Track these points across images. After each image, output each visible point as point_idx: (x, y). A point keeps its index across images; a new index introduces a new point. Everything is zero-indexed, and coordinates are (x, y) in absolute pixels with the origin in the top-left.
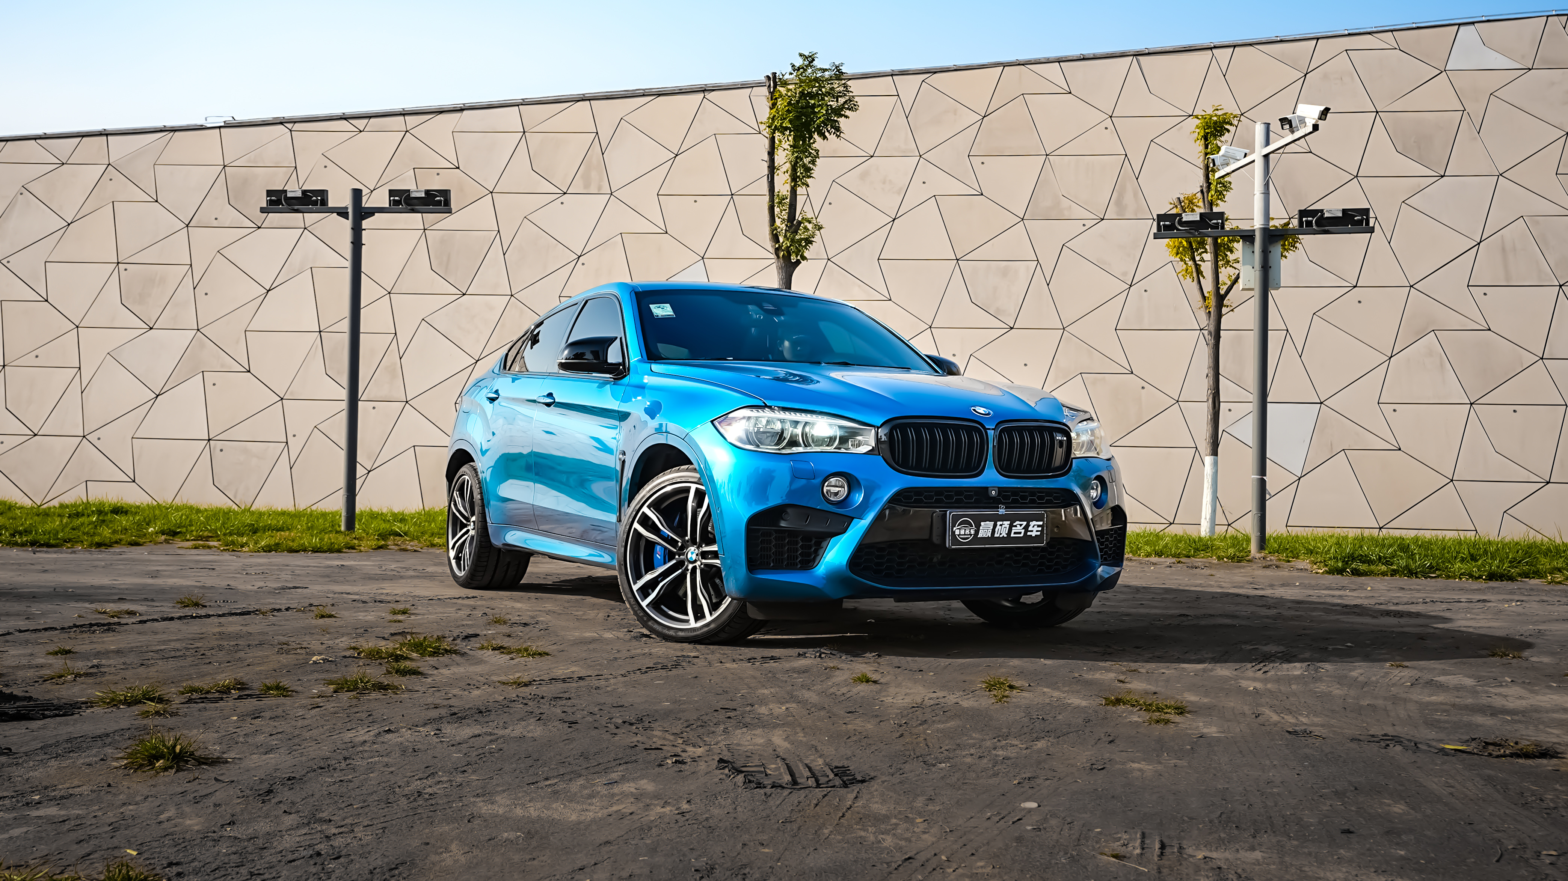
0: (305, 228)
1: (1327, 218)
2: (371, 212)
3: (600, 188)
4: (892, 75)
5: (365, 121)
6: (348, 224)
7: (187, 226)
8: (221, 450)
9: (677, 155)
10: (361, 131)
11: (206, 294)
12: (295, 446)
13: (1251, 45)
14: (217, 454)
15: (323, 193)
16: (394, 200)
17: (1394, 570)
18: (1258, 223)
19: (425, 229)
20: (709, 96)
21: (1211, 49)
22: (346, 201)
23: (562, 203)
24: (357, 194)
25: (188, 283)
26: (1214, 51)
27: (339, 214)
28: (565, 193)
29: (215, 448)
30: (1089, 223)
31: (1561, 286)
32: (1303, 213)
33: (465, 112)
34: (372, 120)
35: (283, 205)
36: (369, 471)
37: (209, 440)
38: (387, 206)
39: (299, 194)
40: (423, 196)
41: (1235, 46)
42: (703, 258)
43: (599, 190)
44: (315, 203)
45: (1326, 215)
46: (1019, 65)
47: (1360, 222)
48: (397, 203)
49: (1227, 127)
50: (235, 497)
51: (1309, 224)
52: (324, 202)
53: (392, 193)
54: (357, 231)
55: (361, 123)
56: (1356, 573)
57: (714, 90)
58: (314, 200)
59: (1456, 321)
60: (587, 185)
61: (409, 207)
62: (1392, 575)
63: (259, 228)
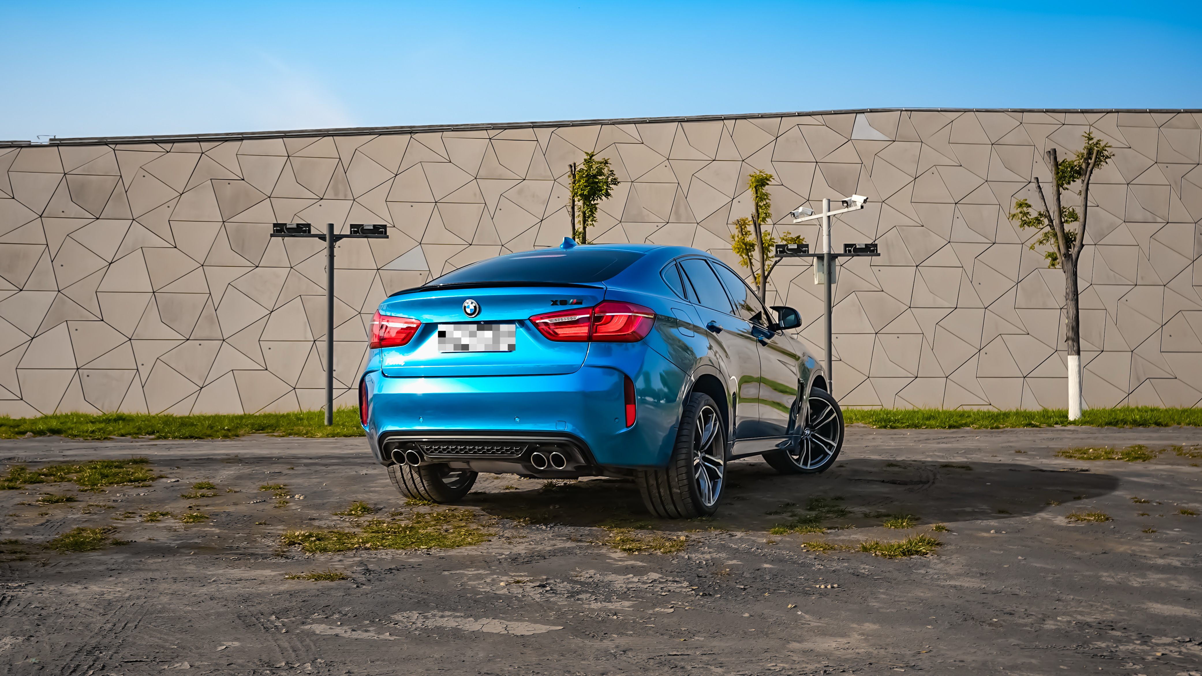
0: (134, 220)
1: (858, 248)
2: (340, 237)
3: (346, 196)
4: (533, 128)
5: (171, 145)
6: (325, 244)
7: (41, 216)
8: (88, 376)
9: (396, 175)
10: (168, 152)
11: (62, 266)
12: (144, 372)
13: (745, 119)
14: (85, 379)
15: (309, 225)
16: (354, 231)
17: (908, 426)
18: (825, 251)
19: (224, 222)
20: (416, 136)
21: (723, 120)
22: (325, 231)
23: (320, 206)
24: (331, 226)
25: (46, 258)
26: (725, 121)
27: (320, 238)
28: (322, 199)
29: (83, 374)
30: (660, 225)
31: (917, 266)
32: (846, 246)
33: (244, 141)
34: (175, 144)
35: (284, 232)
36: (202, 388)
37: (78, 369)
38: (349, 233)
39: (295, 226)
40: (372, 228)
41: (736, 119)
42: (420, 244)
43: (345, 197)
44: (305, 231)
45: (857, 247)
46: (611, 124)
47: (873, 251)
48: (355, 232)
49: (768, 182)
50: (103, 407)
51: (850, 251)
52: (309, 231)
53: (352, 226)
54: (331, 248)
55: (168, 146)
56: (892, 427)
57: (417, 133)
58: (304, 230)
59: (866, 286)
60: (336, 194)
61: (364, 235)
62: (907, 428)
63: (98, 219)
